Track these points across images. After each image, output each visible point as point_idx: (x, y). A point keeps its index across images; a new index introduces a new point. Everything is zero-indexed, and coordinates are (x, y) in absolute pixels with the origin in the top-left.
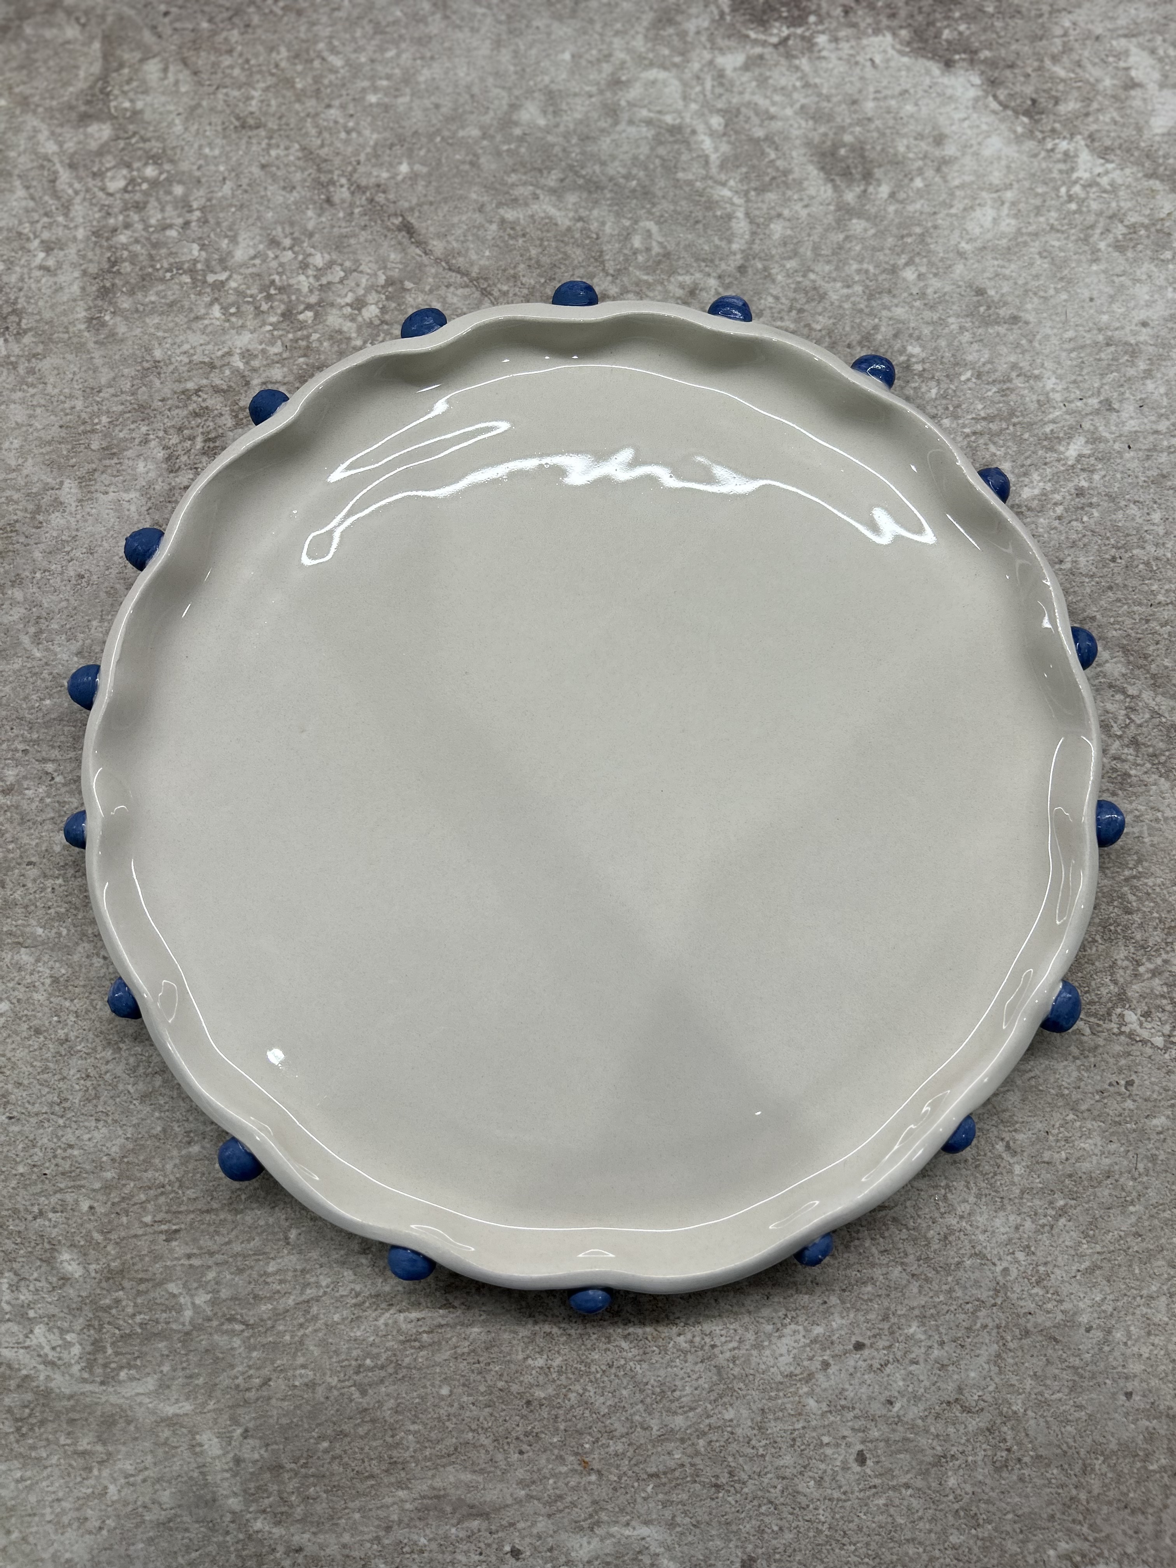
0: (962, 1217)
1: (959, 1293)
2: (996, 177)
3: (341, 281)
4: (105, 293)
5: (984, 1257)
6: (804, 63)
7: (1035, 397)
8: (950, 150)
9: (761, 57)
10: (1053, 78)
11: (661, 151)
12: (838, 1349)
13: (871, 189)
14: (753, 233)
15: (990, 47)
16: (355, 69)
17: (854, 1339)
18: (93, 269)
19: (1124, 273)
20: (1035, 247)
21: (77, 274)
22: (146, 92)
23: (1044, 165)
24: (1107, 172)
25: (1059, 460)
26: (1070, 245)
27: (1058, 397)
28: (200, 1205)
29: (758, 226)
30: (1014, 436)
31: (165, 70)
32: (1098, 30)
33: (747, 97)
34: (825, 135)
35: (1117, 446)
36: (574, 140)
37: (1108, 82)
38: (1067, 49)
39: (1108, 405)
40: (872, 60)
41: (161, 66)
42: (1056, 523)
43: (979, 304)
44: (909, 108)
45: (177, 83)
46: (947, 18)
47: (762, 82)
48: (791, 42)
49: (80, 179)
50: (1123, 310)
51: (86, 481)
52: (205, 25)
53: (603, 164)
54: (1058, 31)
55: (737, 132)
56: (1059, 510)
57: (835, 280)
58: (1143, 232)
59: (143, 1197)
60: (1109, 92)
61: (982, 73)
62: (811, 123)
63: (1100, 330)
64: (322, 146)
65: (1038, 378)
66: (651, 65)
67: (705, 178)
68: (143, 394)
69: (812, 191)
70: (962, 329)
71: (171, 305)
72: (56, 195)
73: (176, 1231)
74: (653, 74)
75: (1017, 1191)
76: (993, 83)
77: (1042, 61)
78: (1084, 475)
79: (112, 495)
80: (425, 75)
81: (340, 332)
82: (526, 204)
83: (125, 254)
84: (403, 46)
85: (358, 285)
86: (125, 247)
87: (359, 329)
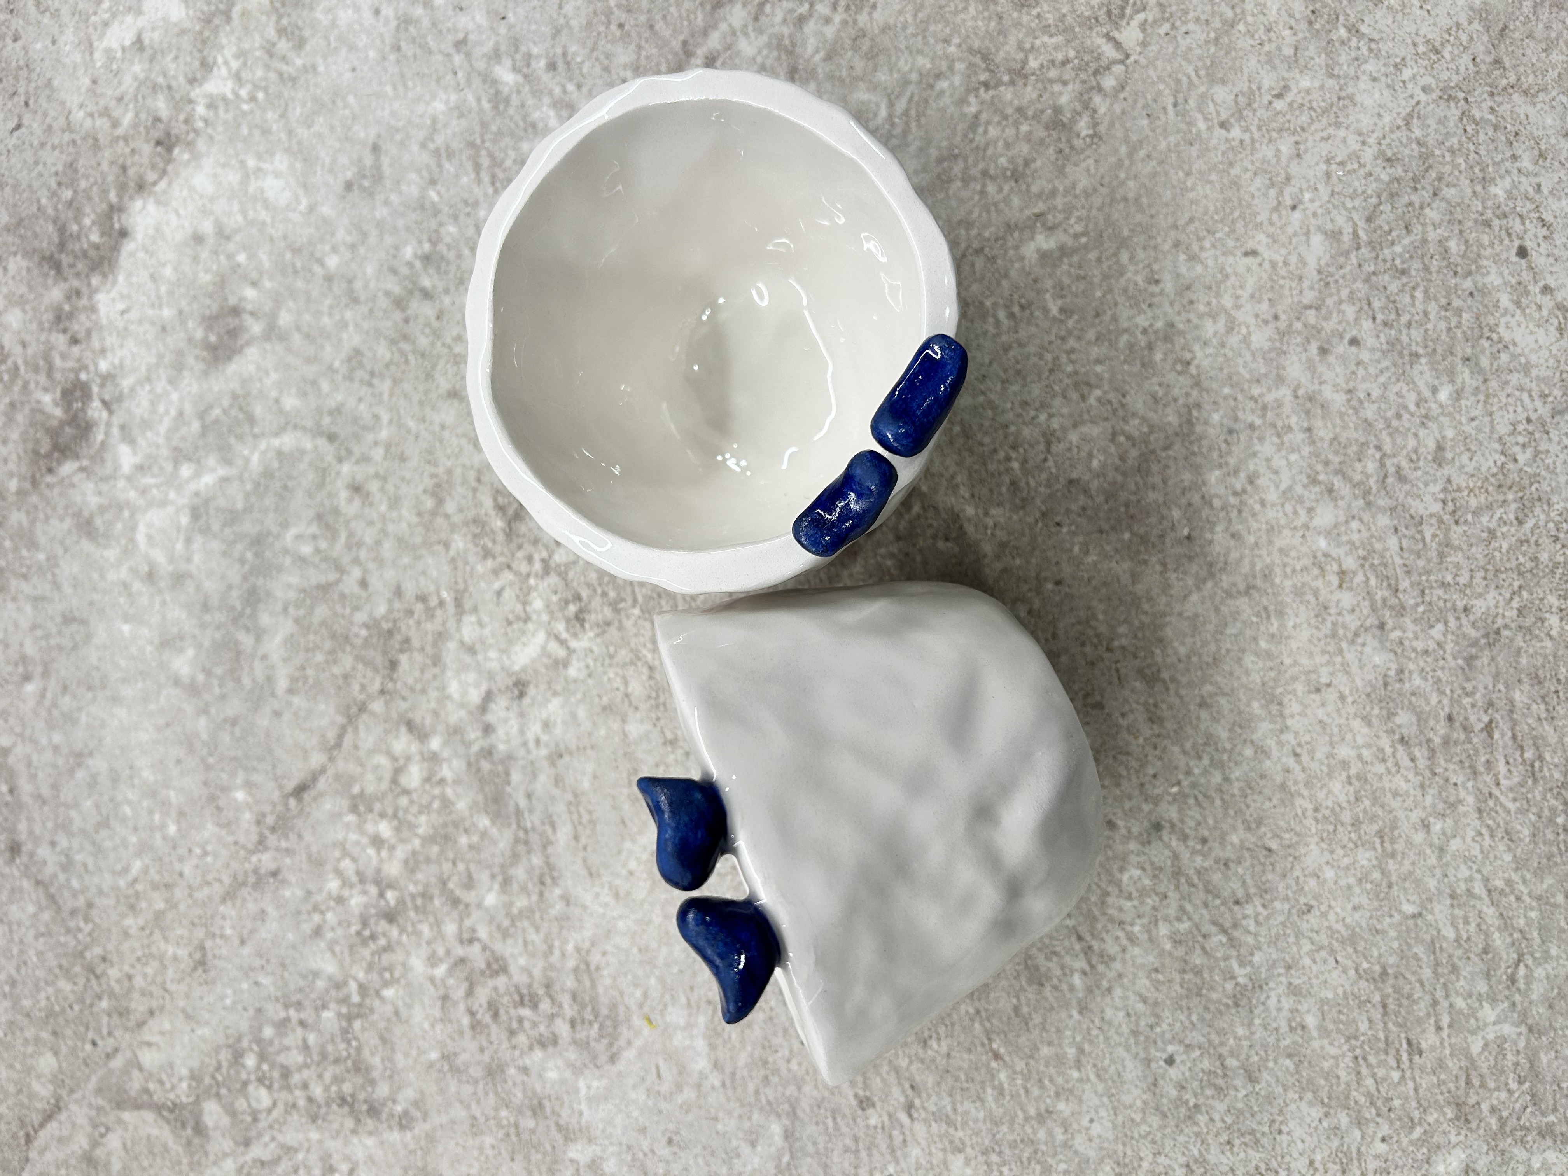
0: (1364, 143)
1: (1454, 141)
2: (233, 177)
3: (354, 860)
4: (374, 1111)
5: (1410, 115)
6: (126, 383)
7: (454, 122)
8: (207, 227)
9: (122, 428)
10: (135, 125)
11: (216, 527)
12: (1526, 276)
13: (249, 307)
14: (296, 427)
15: (105, 192)
16: (144, 848)
17: (1515, 259)
18: (350, 1123)
19: (326, 38)
20: (302, 133)
21: (355, 1140)
22: (171, 1065)
23: (220, 129)
24: (226, 63)
25: (519, 92)
26: (300, 95)
27: (453, 98)
28: (1377, 1015)
29: (288, 423)
30: (495, 141)
31: (149, 1045)
32: (86, 82)
33: (161, 440)
34: (197, 357)
35: (503, 31)
36: (208, 618)
37: (137, 68)
38: (105, 113)
39: (461, 44)
40: (123, 313)
41: (145, 1049)
42: (584, 90)
43: (361, 188)
44: (168, 272)
45: (162, 1033)
46: (78, 238)
47: (146, 424)
48: (107, 397)
49: (260, 1135)
50: (364, 36)
51: (568, 1134)
52: (104, 1004)
53: (230, 587)
54: (88, 123)
55: (197, 448)
56: (571, 87)
57: (340, 340)
58: (285, 21)
59: (1369, 1082)
60: (147, 66)
61: (131, 198)
62: (186, 373)
63: (384, 58)
64: (220, 881)
65: (434, 121)
66: (132, 541)
67: (241, 478)
68: (477, 1072)
69: (252, 368)
70: (386, 203)
71: (383, 1040)
72: (276, 1161)
73: (1409, 1043)
74: (141, 538)
75: (1331, 83)
76: (141, 187)
77: (118, 138)
78: (534, 64)
79: (584, 1107)
80: (147, 774)
81: (406, 862)
82: (272, 667)
83: (334, 1088)
84: (120, 798)
85: (358, 843)
86: (327, 1089)
87: (403, 841)
